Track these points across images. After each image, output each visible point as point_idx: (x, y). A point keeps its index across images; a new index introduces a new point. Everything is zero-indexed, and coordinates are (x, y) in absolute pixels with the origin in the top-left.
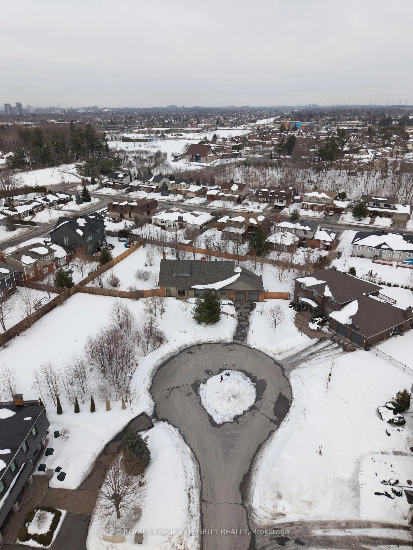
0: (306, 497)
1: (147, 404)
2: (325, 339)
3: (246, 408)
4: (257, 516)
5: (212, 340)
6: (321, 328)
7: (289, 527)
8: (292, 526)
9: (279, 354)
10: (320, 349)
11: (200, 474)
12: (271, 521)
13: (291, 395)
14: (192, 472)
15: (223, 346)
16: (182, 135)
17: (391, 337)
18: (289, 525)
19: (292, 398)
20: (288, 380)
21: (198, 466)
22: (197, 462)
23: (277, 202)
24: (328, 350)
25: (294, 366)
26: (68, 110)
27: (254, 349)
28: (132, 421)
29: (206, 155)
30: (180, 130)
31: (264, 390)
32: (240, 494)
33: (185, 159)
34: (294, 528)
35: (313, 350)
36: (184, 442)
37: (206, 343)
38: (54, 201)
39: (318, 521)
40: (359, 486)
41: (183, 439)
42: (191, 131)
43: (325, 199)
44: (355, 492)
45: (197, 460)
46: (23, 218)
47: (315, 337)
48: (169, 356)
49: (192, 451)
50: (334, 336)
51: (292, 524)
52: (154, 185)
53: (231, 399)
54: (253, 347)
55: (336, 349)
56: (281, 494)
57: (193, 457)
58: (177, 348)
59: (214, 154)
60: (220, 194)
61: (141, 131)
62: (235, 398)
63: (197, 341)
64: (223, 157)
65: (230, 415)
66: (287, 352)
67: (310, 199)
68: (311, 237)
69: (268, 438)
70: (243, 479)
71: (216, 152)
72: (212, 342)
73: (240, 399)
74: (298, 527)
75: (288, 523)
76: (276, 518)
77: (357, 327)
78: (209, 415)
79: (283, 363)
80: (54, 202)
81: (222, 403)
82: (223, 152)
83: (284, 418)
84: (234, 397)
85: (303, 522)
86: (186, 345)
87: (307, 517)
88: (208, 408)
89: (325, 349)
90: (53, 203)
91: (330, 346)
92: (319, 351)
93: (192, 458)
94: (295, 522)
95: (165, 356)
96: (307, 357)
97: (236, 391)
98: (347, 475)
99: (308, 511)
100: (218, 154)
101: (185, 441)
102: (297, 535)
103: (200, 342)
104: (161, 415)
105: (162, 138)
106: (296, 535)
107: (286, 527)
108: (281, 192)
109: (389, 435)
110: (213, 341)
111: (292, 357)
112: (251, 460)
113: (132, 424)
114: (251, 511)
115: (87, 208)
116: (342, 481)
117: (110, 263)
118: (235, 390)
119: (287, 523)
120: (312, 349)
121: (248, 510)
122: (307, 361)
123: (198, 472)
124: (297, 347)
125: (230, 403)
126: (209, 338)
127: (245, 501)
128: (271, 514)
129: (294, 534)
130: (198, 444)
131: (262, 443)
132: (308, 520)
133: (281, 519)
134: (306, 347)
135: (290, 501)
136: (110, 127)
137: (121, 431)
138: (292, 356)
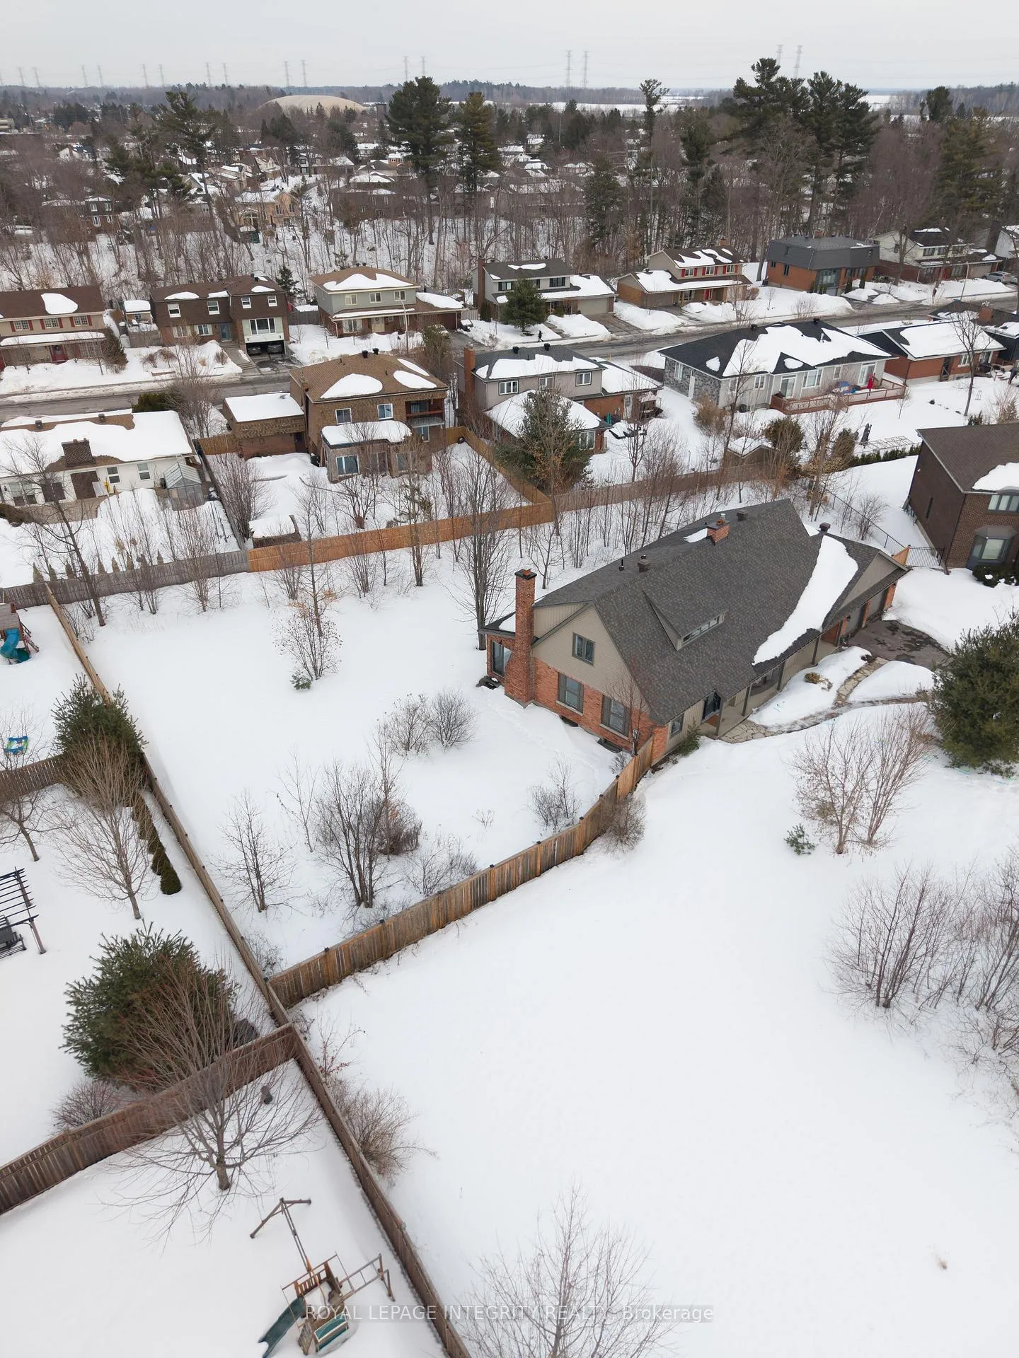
23: (253, 327)
43: (397, 294)
67: (354, 301)
68: (599, 391)
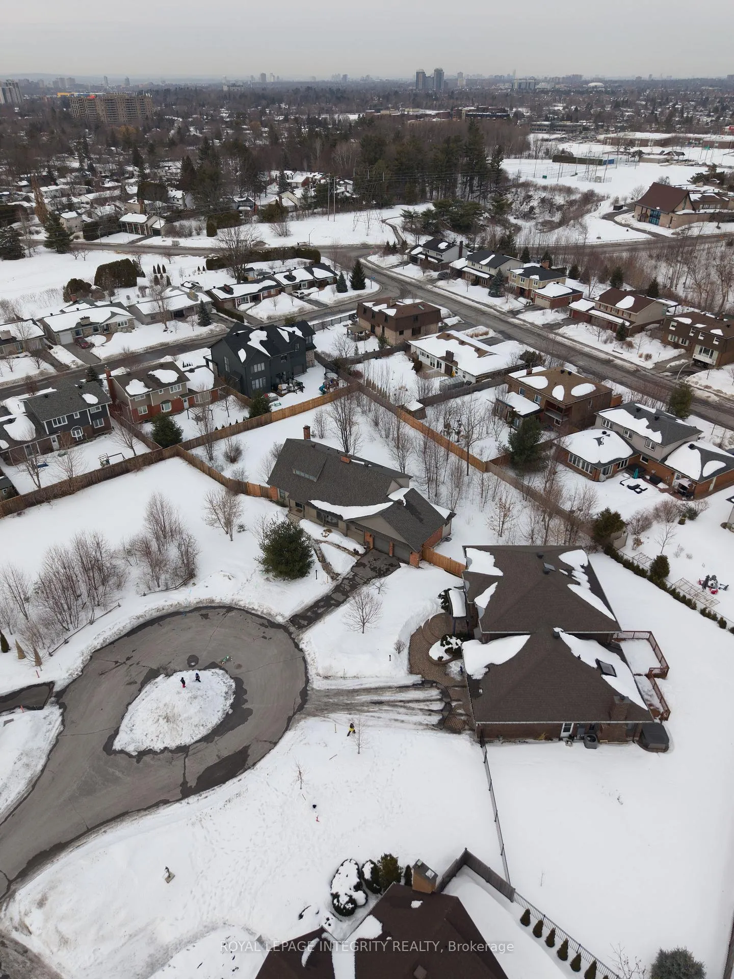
0: (66, 929)
1: (67, 672)
2: (434, 684)
3: (173, 745)
4: (5, 910)
5: (256, 608)
6: (450, 661)
7: (19, 953)
8: (22, 955)
9: (326, 678)
10: (401, 701)
11: (15, 809)
12: (10, 928)
13: (259, 758)
14: (10, 800)
15: (262, 625)
16: (683, 154)
17: (561, 739)
18: (21, 951)
19: (254, 764)
20: (286, 730)
21: (26, 795)
22: (31, 789)
23: (701, 351)
24: (413, 709)
25: (322, 710)
26: (520, 85)
27: (301, 650)
28: (30, 687)
29: (674, 212)
30: (696, 139)
31: (232, 728)
32: (24, 866)
33: (633, 214)
34: (21, 958)
35: (386, 697)
36: (47, 752)
37: (243, 610)
38: (302, 281)
39: (56, 972)
40: (163, 965)
41: (52, 746)
42: (717, 142)
44: (149, 969)
45: (34, 787)
46: (239, 305)
47: (418, 674)
48: (172, 610)
49: (42, 771)
50: (456, 687)
51: (25, 951)
52: (488, 272)
53: (161, 719)
54: (302, 646)
55: (428, 713)
56: (46, 902)
57: (35, 779)
58: (195, 602)
59: (694, 209)
60: (593, 312)
61: (610, 138)
62: (167, 722)
63: (233, 601)
64: (712, 218)
65: (141, 744)
66: (341, 680)
68: (659, 458)
69: (145, 810)
70: (50, 850)
71: (701, 206)
72: (253, 612)
73: (175, 726)
74: (26, 961)
75: (24, 947)
76: (20, 929)
77: (481, 691)
78: (118, 728)
79: (313, 696)
80: (302, 283)
81: (148, 719)
82: (719, 206)
83: (202, 791)
84: (167, 719)
85: (39, 959)
86: (213, 601)
87: (50, 957)
88: (129, 717)
89: (411, 705)
90: (300, 284)
91: (425, 703)
92: (392, 704)
93: (30, 781)
94: (31, 951)
95: (166, 608)
96: (363, 705)
97: (176, 710)
98: (167, 935)
99: (55, 950)
100: (702, 211)
101: (51, 751)
102: (14, 971)
103: (237, 605)
104: (65, 699)
105: (637, 158)
106: (12, 970)
107: (16, 950)
108: (712, 331)
109: (301, 916)
110: (257, 610)
111: (339, 693)
112: (90, 828)
113: (24, 692)
114: (8, 899)
115: (345, 301)
116: (152, 940)
117: (264, 417)
118: (176, 708)
119: (22, 945)
120: (388, 694)
121: (7, 895)
122: (352, 712)
123: (18, 803)
124: (368, 677)
125: (157, 724)
126: (253, 603)
127: (19, 879)
128: (20, 919)
129: (12, 967)
130: (59, 764)
131: (132, 812)
132: (47, 961)
133: (22, 935)
134: (382, 684)
135: (46, 920)
136: (561, 126)
137: (4, 695)
138: (342, 690)
